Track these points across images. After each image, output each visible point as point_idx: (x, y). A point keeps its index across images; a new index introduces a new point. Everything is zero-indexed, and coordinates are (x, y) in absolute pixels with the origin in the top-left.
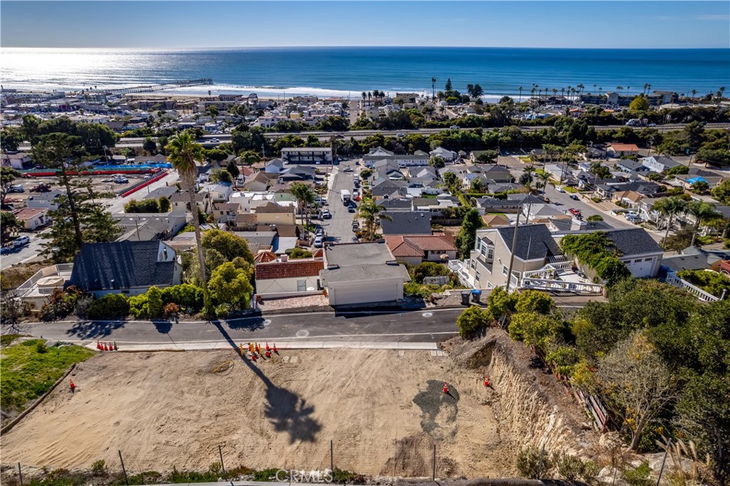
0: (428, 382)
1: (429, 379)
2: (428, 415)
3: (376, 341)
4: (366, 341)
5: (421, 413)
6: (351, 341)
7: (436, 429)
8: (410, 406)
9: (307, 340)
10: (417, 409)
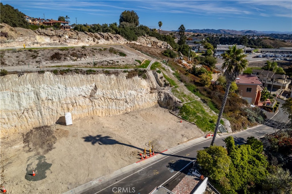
0: (46, 177)
1: (46, 178)
2: (43, 161)
3: (93, 189)
4: (99, 186)
5: (46, 161)
6: (109, 181)
7: (37, 158)
8: (53, 161)
9: (134, 171)
10: (48, 162)
